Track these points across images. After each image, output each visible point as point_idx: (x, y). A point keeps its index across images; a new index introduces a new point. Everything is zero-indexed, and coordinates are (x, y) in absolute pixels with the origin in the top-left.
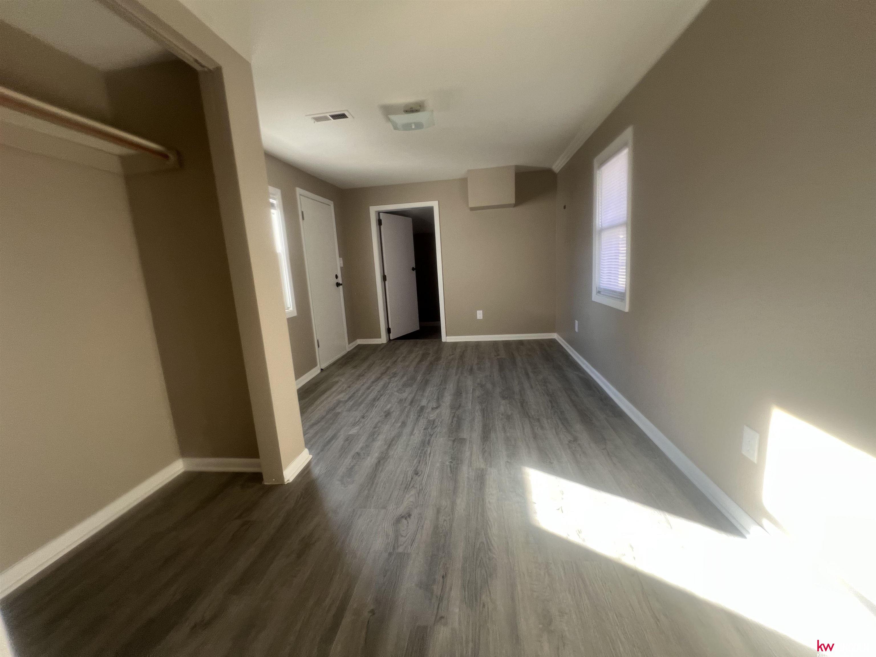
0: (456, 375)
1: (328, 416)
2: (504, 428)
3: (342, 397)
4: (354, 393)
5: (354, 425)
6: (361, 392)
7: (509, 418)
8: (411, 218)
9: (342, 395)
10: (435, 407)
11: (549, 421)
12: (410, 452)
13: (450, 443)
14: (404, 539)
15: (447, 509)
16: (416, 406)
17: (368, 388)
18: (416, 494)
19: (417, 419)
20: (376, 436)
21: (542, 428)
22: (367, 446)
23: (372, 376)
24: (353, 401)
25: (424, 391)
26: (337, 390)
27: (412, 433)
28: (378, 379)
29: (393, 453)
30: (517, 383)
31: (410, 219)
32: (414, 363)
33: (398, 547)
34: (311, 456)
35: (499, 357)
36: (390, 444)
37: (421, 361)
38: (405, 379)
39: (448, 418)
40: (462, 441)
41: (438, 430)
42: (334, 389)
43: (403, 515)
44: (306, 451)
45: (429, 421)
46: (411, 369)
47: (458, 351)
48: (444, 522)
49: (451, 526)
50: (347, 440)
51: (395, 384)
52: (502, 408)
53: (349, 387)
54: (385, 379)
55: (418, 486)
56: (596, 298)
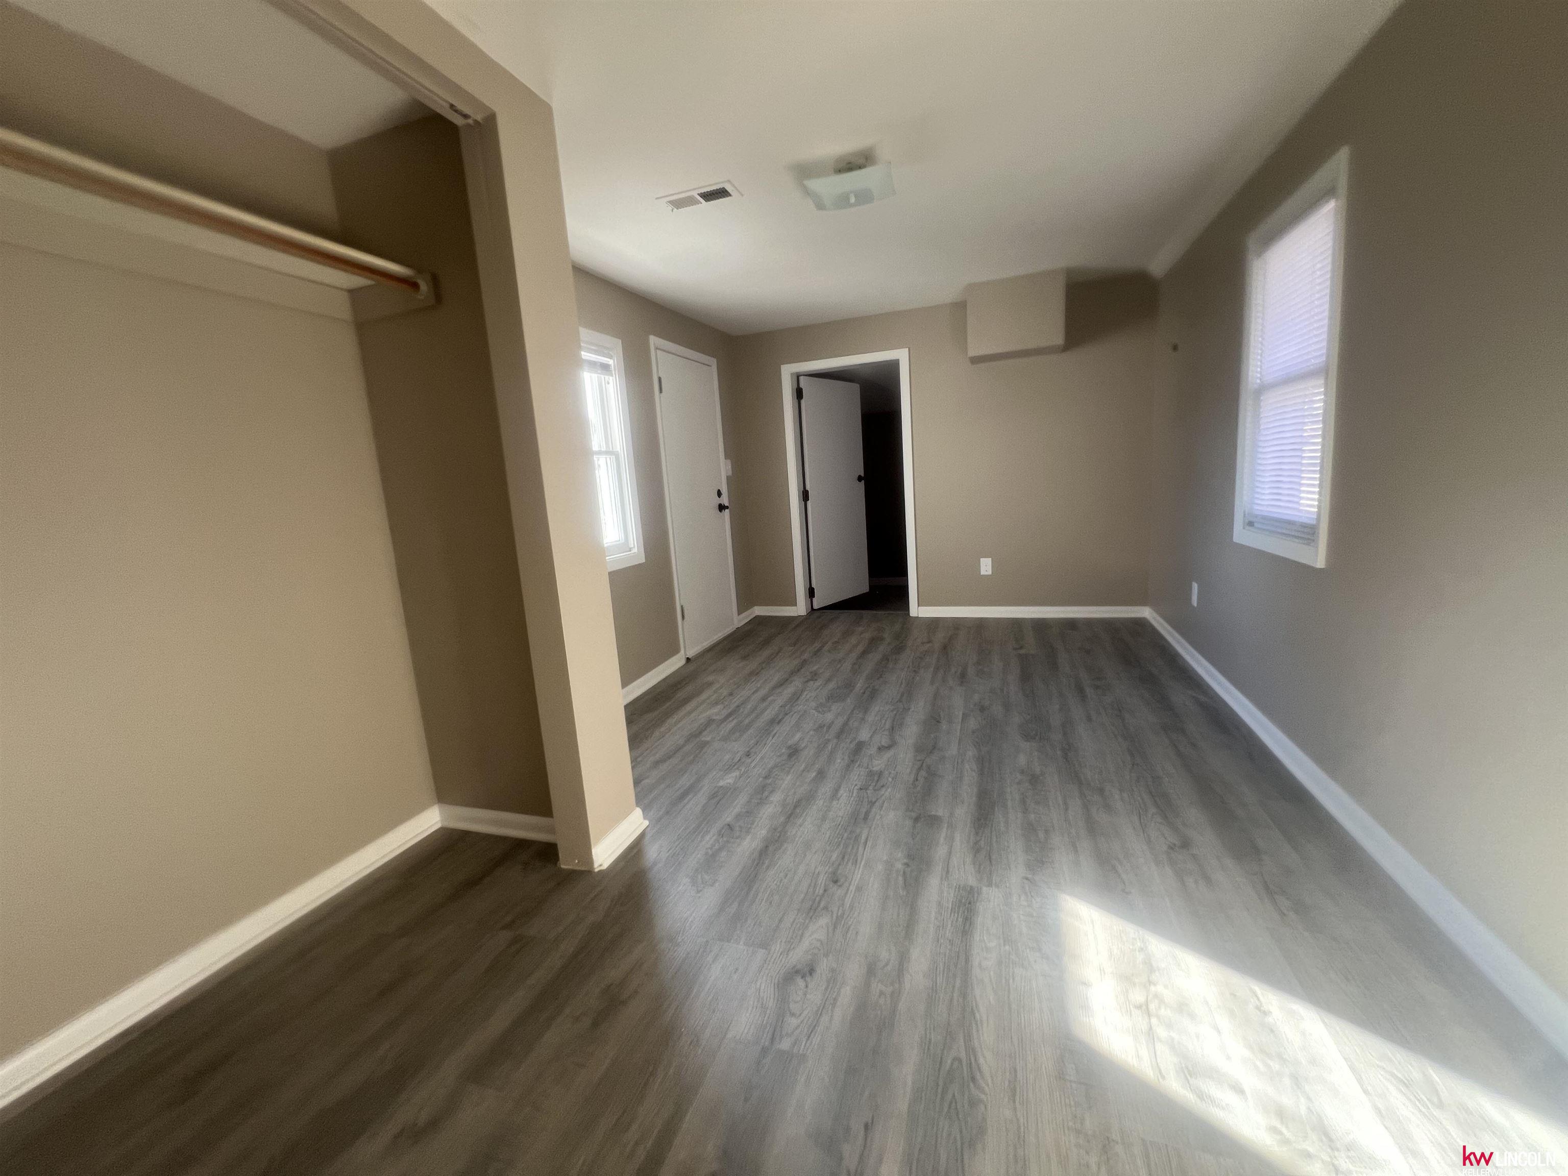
0: (932, 683)
1: (688, 748)
2: (1023, 801)
3: (716, 712)
4: (738, 706)
5: (730, 768)
6: (749, 706)
7: (1034, 780)
8: (859, 384)
9: (715, 710)
10: (886, 745)
11: (1125, 795)
12: (828, 833)
13: (909, 823)
14: (794, 1022)
15: (889, 968)
16: (848, 741)
17: (764, 699)
18: (830, 924)
19: (848, 766)
20: (766, 793)
21: (1108, 808)
22: (749, 813)
23: (774, 675)
24: (735, 721)
25: (866, 710)
26: (708, 698)
27: (835, 795)
28: (782, 684)
29: (794, 832)
30: (1057, 706)
31: (856, 387)
32: (854, 655)
33: (781, 1037)
34: (647, 823)
35: (1022, 652)
36: (793, 812)
37: (864, 653)
38: (831, 685)
39: (908, 770)
40: (933, 821)
41: (887, 792)
42: (704, 696)
43: (799, 967)
44: (638, 812)
45: (871, 774)
46: (847, 665)
47: (940, 637)
48: (880, 996)
49: (894, 1011)
50: (713, 798)
51: (814, 694)
52: (1022, 760)
53: (731, 694)
54: (797, 683)
55: (835, 910)
56: (1241, 535)
